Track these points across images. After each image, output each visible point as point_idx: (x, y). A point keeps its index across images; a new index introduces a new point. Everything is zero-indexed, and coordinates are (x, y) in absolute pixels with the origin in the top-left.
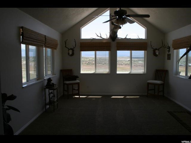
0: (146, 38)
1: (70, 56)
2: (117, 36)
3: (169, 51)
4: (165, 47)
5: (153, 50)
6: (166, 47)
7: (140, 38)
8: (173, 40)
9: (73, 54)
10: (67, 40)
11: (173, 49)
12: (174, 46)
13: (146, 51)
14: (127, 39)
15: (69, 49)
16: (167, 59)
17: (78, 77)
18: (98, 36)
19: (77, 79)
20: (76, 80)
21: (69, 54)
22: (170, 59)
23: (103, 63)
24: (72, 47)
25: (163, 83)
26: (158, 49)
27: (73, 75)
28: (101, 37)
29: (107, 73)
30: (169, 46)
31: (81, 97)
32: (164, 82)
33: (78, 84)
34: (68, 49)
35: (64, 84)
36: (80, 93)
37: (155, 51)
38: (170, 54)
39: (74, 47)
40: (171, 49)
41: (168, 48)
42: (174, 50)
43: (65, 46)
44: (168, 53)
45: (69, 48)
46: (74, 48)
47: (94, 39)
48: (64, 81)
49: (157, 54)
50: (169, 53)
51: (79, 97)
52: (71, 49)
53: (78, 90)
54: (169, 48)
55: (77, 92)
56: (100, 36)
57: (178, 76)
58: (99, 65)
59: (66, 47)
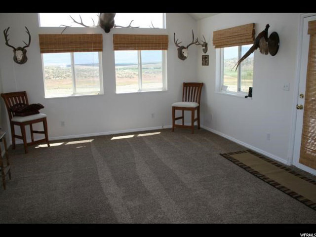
0: (165, 28)
1: (19, 63)
2: (113, 22)
3: (205, 50)
4: (197, 43)
5: (178, 49)
6: (199, 44)
7: (155, 27)
8: (214, 32)
9: (24, 60)
10: (9, 28)
11: (214, 46)
12: (215, 42)
13: (166, 51)
14: (133, 28)
15: (15, 50)
16: (203, 65)
17: (43, 107)
18: (75, 21)
19: (39, 111)
20: (39, 113)
21: (15, 59)
22: (208, 65)
23: (64, 75)
24: (23, 45)
25: (198, 105)
26: (186, 47)
27: (30, 103)
28: (82, 24)
29: (97, 94)
30: (205, 42)
31: (51, 145)
32: (199, 103)
33: (44, 120)
34: (13, 49)
35: (13, 124)
36: (50, 139)
37: (181, 51)
38: (208, 56)
39: (28, 44)
40: (211, 46)
41: (203, 46)
42: (216, 48)
43: (5, 42)
44: (204, 54)
45: (16, 48)
46: (27, 46)
47: (67, 27)
48: (10, 118)
49: (185, 55)
50: (206, 54)
51: (49, 146)
52: (19, 49)
53: (45, 132)
54: (206, 45)
55: (43, 137)
56: (81, 22)
57: (223, 92)
58: (57, 78)
59: (7, 44)
